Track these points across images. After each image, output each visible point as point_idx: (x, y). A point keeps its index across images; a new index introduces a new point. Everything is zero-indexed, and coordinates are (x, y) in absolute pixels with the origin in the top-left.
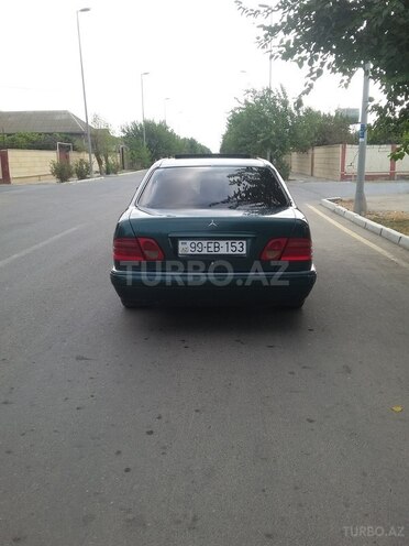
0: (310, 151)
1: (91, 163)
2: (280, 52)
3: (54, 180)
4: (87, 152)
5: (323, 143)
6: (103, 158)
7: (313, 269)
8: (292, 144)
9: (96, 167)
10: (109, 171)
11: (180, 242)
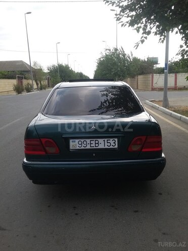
0: (136, 77)
1: (33, 85)
2: (127, 22)
3: (15, 93)
4: (31, 79)
5: (142, 73)
6: (39, 82)
7: (163, 155)
8: (128, 74)
9: (35, 86)
10: (41, 88)
11: (71, 141)
